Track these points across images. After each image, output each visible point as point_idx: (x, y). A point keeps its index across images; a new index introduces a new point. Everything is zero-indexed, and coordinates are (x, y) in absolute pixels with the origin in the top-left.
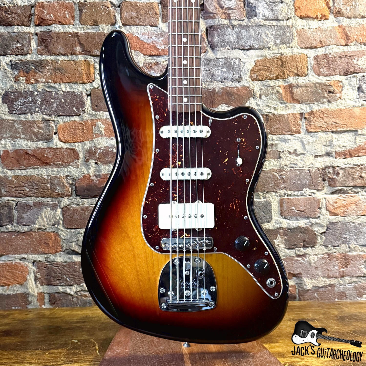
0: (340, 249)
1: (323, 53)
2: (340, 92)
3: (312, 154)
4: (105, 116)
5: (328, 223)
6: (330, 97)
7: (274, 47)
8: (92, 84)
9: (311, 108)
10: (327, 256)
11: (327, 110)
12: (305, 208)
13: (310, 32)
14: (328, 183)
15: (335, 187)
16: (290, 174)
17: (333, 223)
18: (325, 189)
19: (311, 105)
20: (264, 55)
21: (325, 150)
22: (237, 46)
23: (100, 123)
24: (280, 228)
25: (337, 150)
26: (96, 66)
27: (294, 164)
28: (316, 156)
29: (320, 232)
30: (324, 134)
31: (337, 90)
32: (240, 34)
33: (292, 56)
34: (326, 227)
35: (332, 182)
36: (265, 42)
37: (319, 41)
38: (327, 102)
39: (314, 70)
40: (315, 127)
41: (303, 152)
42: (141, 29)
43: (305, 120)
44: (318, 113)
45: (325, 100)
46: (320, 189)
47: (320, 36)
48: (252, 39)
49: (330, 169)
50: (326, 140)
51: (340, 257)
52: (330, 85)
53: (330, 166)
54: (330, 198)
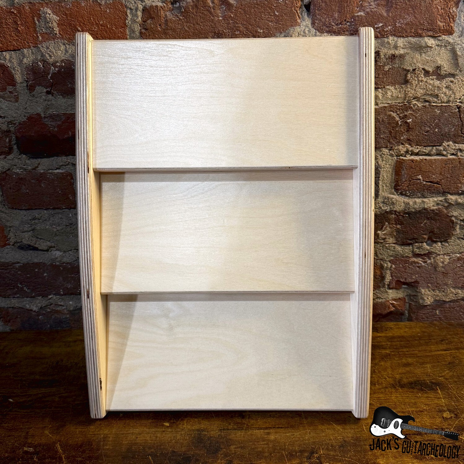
12: (441, 177)
16: (421, 115)
23: (49, 11)
24: (391, 212)
27: (431, 95)
29: (462, 219)
41: (453, 72)
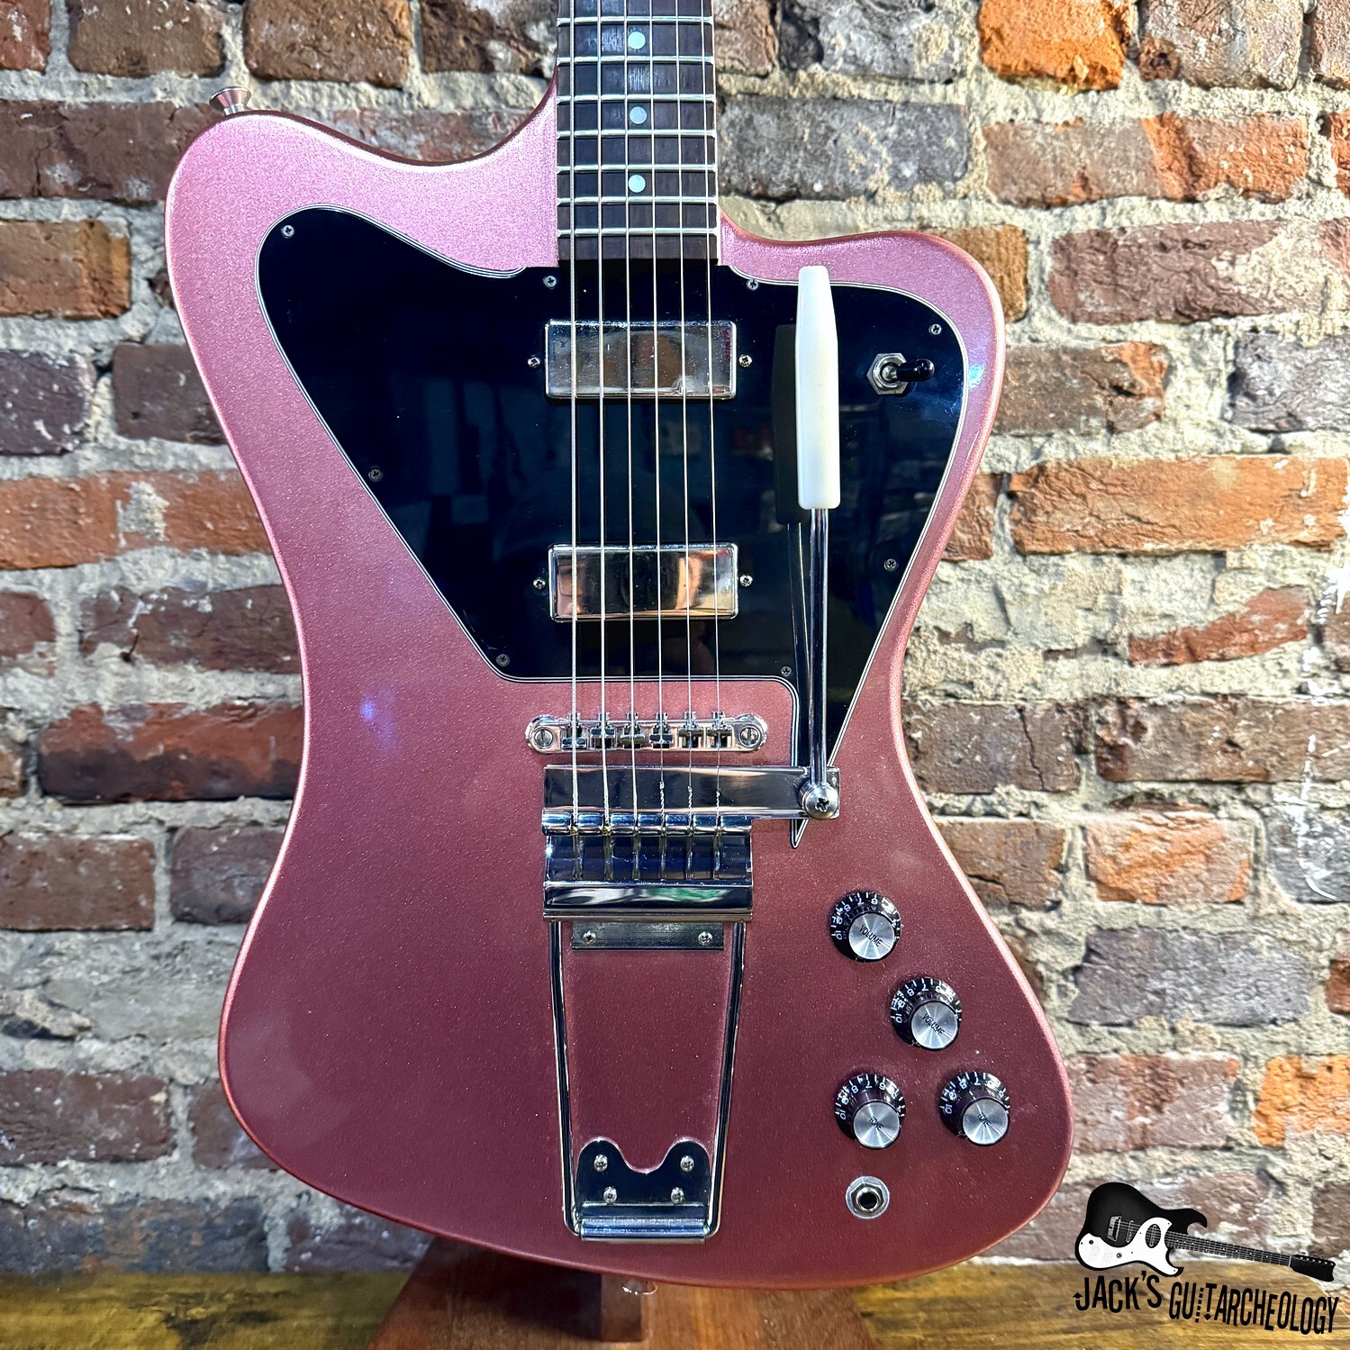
0: (1134, 1035)
1: (1093, 226)
2: (1157, 389)
3: (1032, 644)
4: (171, 458)
5: (1092, 931)
6: (1116, 412)
7: (891, 193)
8: (117, 324)
9: (1037, 453)
10: (1083, 1066)
11: (1101, 462)
12: (1002, 866)
13: (1039, 138)
14: (1098, 766)
15: (1123, 782)
16: (941, 724)
17: (1112, 930)
18: (1083, 787)
19: (1039, 441)
20: (849, 222)
21: (1088, 628)
22: (735, 180)
23: (149, 489)
25: (1137, 633)
26: (135, 249)
27: (958, 682)
28: (1050, 651)
29: (1060, 969)
30: (1089, 560)
31: (1145, 383)
32: (751, 132)
33: (966, 235)
34: (1083, 948)
35: (1112, 763)
36: (853, 168)
37: (1075, 173)
38: (1104, 431)
39: (1053, 296)
40: (1050, 535)
41: (999, 635)
42: (332, 97)
43: (1009, 502)
44: (1063, 473)
45: (1094, 422)
46: (1063, 788)
47: (1082, 155)
48: (802, 153)
49: (1107, 707)
50: (1092, 590)
51: (1133, 1068)
52: (1115, 361)
53: (1108, 697)
54: (1104, 826)
